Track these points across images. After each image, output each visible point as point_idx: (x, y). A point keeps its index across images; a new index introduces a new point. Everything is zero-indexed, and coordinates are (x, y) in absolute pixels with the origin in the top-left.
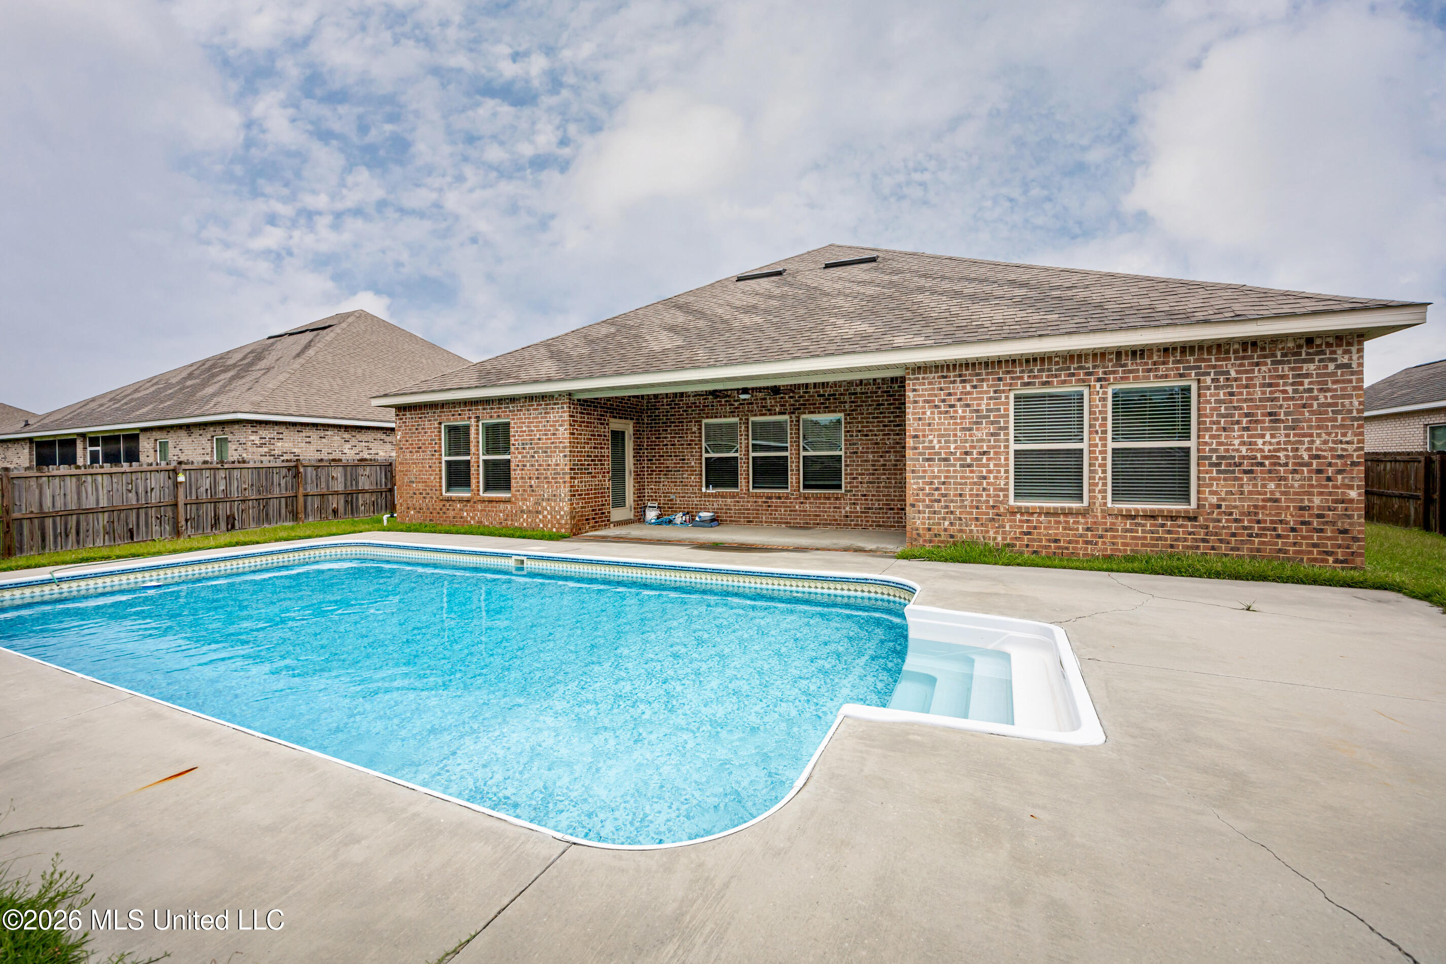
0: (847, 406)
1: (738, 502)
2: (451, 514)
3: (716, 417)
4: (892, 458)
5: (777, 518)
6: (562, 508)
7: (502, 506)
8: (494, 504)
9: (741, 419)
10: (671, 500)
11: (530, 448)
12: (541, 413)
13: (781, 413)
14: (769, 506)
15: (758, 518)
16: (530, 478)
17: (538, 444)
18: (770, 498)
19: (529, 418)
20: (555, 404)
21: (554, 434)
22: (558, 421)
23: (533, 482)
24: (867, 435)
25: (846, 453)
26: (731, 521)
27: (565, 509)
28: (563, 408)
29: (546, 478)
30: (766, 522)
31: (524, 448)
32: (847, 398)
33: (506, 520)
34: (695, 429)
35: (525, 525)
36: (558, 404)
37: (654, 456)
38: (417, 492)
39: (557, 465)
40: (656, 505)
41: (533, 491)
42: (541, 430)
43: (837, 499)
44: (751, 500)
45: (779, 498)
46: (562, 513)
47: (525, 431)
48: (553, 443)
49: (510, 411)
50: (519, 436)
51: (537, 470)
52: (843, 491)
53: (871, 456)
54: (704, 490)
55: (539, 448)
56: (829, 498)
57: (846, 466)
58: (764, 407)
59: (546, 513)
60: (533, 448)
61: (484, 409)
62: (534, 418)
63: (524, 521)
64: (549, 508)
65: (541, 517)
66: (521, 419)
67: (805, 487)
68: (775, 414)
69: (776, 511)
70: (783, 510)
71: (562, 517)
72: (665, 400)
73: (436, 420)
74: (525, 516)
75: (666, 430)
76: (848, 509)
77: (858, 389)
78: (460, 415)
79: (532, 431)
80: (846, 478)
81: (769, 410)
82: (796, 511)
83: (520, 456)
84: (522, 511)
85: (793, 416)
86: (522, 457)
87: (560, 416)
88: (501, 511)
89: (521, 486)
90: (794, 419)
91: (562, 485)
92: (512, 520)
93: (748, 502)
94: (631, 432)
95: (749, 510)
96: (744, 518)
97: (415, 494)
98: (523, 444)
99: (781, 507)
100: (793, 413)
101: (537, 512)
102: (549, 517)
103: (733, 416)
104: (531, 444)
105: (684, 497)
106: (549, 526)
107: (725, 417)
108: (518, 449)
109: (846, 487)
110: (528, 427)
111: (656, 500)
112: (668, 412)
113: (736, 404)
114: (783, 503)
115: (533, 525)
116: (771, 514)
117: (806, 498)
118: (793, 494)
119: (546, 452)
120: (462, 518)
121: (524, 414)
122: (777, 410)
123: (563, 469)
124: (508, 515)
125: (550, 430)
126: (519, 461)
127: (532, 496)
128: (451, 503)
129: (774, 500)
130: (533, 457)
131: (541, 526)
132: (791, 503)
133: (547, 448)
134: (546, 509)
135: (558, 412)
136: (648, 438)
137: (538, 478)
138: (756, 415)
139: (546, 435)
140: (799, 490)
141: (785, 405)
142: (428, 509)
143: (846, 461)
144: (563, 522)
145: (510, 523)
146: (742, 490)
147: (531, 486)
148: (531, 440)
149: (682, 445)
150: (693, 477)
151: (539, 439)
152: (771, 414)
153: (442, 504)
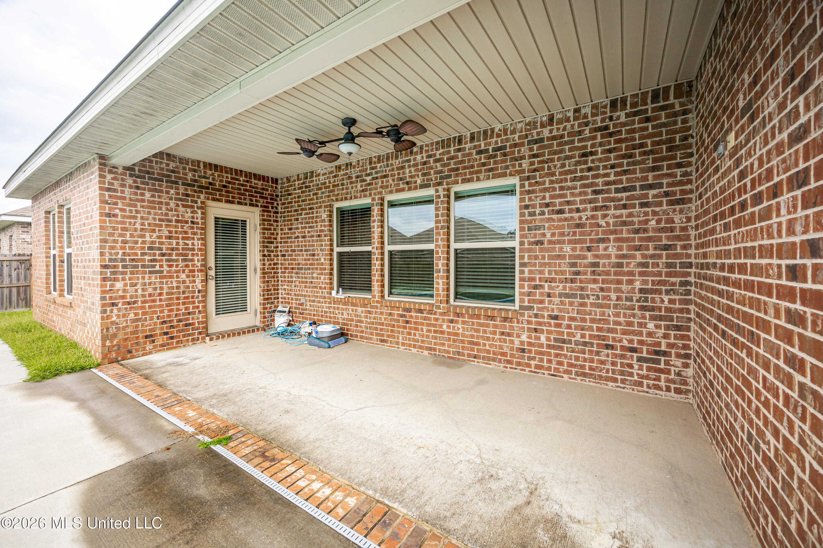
0: (525, 164)
1: (370, 313)
2: (50, 315)
3: (346, 199)
4: (612, 251)
5: (417, 341)
7: (69, 312)
8: (66, 309)
9: (373, 199)
10: (302, 304)
12: (85, 189)
13: (423, 186)
14: (407, 322)
15: (394, 337)
16: (81, 278)
18: (409, 310)
22: (93, 198)
24: (561, 212)
25: (522, 243)
26: (361, 337)
30: (403, 344)
31: (77, 238)
32: (525, 150)
34: (324, 216)
37: (287, 251)
38: (39, 289)
40: (287, 310)
41: (82, 295)
43: (505, 319)
44: (385, 310)
45: (420, 311)
47: (77, 215)
49: (71, 190)
50: (75, 222)
52: (517, 307)
53: (567, 249)
54: (334, 293)
55: (84, 237)
56: (493, 318)
57: (522, 265)
58: (401, 179)
60: (81, 238)
62: (82, 196)
65: (86, 331)
66: (76, 199)
67: (458, 295)
68: (416, 188)
69: (416, 329)
70: (425, 328)
71: (97, 335)
72: (297, 183)
74: (79, 328)
75: (297, 220)
76: (524, 338)
77: (546, 132)
78: (52, 200)
79: (81, 214)
80: (522, 287)
81: (407, 183)
82: (442, 332)
84: (78, 322)
85: (440, 188)
86: (77, 250)
89: (77, 289)
90: (441, 193)
93: (382, 313)
94: (258, 221)
95: (382, 324)
96: (377, 334)
97: (38, 291)
98: (77, 232)
99: (422, 324)
100: (440, 184)
101: (85, 324)
102: (90, 332)
103: (365, 196)
105: (314, 301)
107: (356, 197)
108: (74, 238)
109: (522, 301)
110: (79, 209)
111: (289, 303)
112: (299, 197)
113: (368, 178)
114: (425, 318)
116: (410, 334)
117: (458, 315)
118: (438, 307)
119: (88, 242)
122: (419, 182)
124: (71, 325)
126: (76, 255)
127: (82, 302)
128: (50, 303)
129: (413, 314)
130: (82, 249)
132: (436, 320)
136: (282, 230)
137: (85, 278)
138: (391, 192)
140: (448, 302)
141: (429, 174)
142: (42, 307)
143: (522, 257)
144: (97, 342)
146: (374, 296)
148: (81, 226)
149: (312, 236)
150: (322, 277)
152: (410, 189)
153: (46, 304)
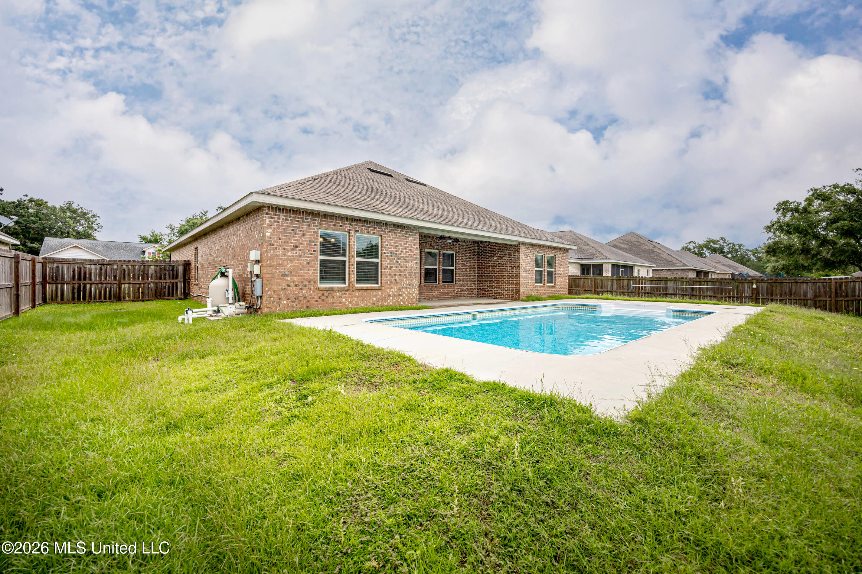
2: (330, 300)
6: (414, 292)
7: (375, 293)
8: (369, 292)
11: (395, 256)
12: (403, 236)
15: (428, 296)
16: (395, 275)
17: (400, 254)
19: (395, 238)
20: (411, 232)
21: (410, 250)
22: (412, 243)
23: (397, 277)
27: (416, 292)
28: (415, 235)
29: (405, 275)
31: (391, 256)
33: (378, 302)
35: (391, 303)
36: (413, 233)
38: (292, 285)
39: (412, 267)
41: (396, 282)
42: (403, 246)
46: (414, 295)
47: (393, 246)
48: (409, 255)
49: (382, 231)
50: (389, 248)
51: (400, 270)
52: (454, 283)
53: (463, 270)
55: (402, 257)
59: (404, 295)
60: (397, 257)
61: (363, 226)
62: (398, 238)
63: (391, 301)
64: (406, 293)
65: (401, 298)
66: (390, 237)
69: (435, 292)
71: (414, 297)
73: (316, 226)
74: (391, 298)
78: (341, 226)
79: (397, 246)
83: (389, 261)
84: (389, 295)
86: (390, 261)
87: (414, 240)
88: (374, 296)
89: (389, 280)
91: (414, 280)
92: (382, 301)
97: (289, 286)
98: (391, 253)
101: (399, 295)
102: (406, 298)
104: (396, 254)
106: (407, 303)
108: (387, 256)
110: (395, 243)
115: (397, 303)
119: (405, 260)
120: (341, 303)
121: (392, 235)
123: (415, 270)
124: (379, 299)
125: (408, 247)
126: (388, 264)
127: (396, 285)
128: (329, 292)
130: (397, 262)
131: (402, 303)
133: (406, 257)
134: (405, 293)
135: (413, 237)
137: (400, 275)
139: (406, 249)
142: (305, 298)
144: (415, 300)
145: (380, 303)
147: (396, 280)
148: (396, 251)
151: (402, 251)
153: (320, 294)
